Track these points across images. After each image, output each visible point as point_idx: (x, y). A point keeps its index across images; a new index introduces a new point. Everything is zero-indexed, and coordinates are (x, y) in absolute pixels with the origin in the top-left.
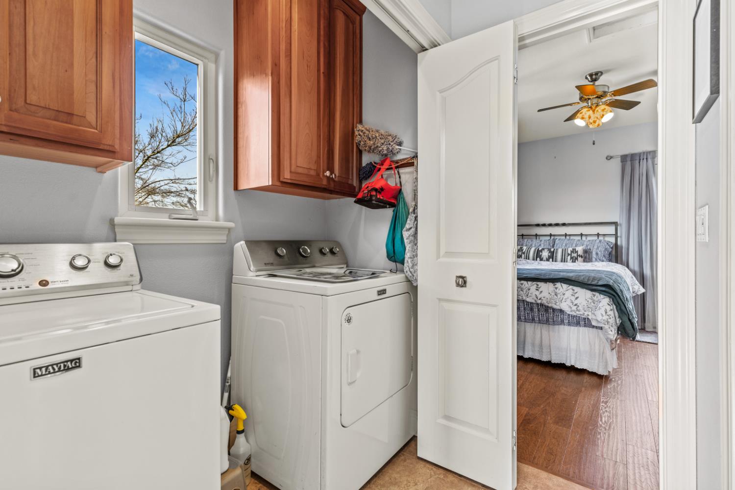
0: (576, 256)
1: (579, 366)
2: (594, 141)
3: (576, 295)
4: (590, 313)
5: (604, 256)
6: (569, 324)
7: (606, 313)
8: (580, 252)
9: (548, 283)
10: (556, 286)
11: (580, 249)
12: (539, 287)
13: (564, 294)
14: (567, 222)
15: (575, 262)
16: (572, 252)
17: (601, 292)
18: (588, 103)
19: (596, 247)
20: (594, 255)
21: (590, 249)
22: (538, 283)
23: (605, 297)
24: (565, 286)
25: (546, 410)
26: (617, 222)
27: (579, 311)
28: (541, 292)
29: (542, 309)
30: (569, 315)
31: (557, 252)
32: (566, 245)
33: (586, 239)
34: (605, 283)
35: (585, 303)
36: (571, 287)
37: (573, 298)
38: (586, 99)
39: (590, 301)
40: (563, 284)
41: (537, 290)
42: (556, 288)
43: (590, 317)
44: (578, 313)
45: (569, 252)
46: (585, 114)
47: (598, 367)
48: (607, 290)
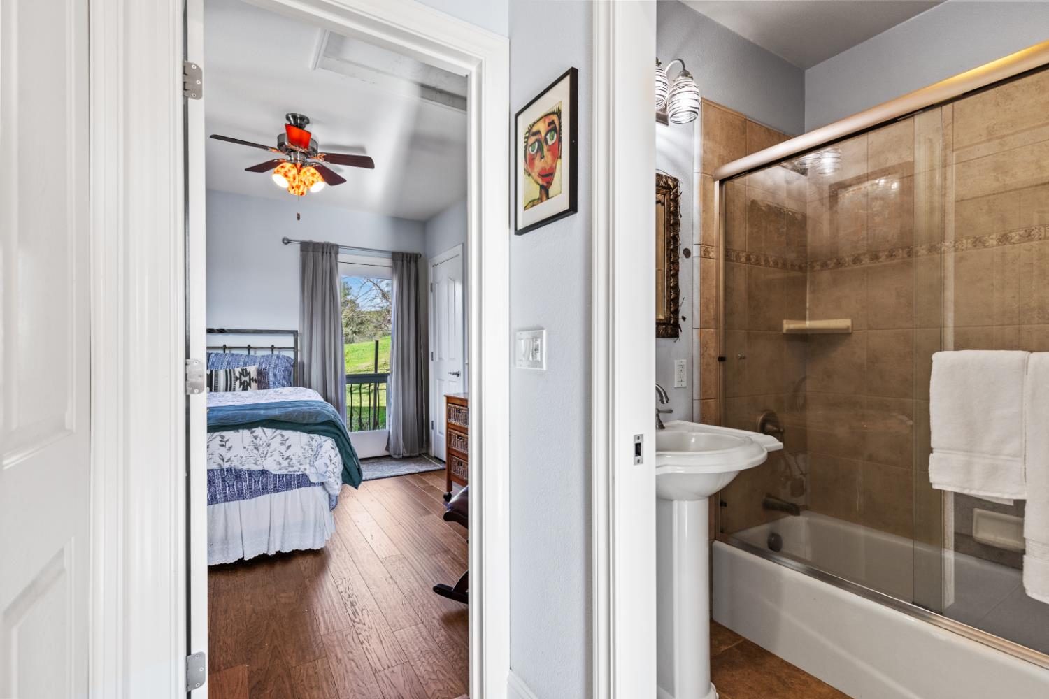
0: (248, 381)
1: (287, 550)
2: (298, 215)
3: (288, 443)
4: (307, 466)
5: (284, 378)
6: (276, 490)
7: (331, 460)
8: (254, 375)
9: (241, 431)
10: (255, 434)
11: (252, 370)
12: (225, 439)
13: (269, 445)
14: (226, 327)
15: (247, 389)
16: (241, 374)
17: (321, 433)
18: (290, 157)
19: (272, 366)
20: (271, 378)
21: (265, 369)
22: (224, 433)
23: (327, 438)
24: (269, 431)
25: (275, 647)
26: (297, 331)
27: (292, 466)
28: (230, 448)
29: (230, 477)
30: (275, 475)
31: (217, 376)
32: (229, 364)
33: (255, 353)
34: (326, 419)
35: (300, 452)
36: (279, 431)
37: (283, 449)
38: (287, 149)
39: (307, 448)
40: (265, 429)
41: (222, 445)
42: (256, 438)
43: (307, 472)
44: (290, 469)
45: (238, 375)
46: (289, 170)
47: (314, 540)
48: (330, 428)
